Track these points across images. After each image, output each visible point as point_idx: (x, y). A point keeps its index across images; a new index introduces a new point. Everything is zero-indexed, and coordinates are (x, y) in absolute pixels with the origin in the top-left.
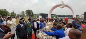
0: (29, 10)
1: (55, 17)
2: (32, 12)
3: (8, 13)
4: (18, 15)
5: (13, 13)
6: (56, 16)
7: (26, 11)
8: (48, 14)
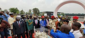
0: (35, 8)
1: (62, 16)
2: (38, 10)
3: (18, 11)
4: (26, 13)
5: (22, 11)
6: (63, 14)
7: (33, 10)
8: (53, 12)
